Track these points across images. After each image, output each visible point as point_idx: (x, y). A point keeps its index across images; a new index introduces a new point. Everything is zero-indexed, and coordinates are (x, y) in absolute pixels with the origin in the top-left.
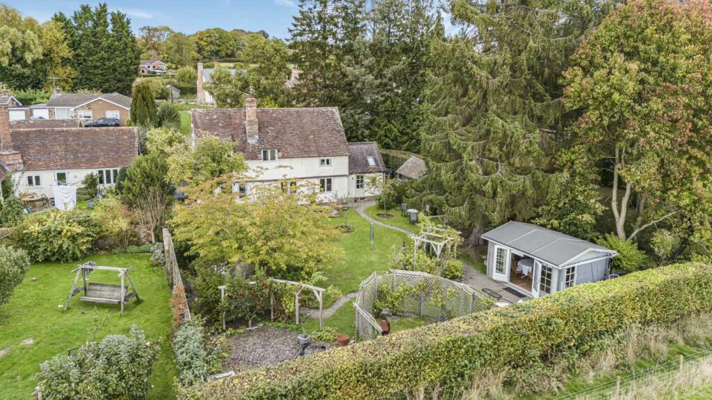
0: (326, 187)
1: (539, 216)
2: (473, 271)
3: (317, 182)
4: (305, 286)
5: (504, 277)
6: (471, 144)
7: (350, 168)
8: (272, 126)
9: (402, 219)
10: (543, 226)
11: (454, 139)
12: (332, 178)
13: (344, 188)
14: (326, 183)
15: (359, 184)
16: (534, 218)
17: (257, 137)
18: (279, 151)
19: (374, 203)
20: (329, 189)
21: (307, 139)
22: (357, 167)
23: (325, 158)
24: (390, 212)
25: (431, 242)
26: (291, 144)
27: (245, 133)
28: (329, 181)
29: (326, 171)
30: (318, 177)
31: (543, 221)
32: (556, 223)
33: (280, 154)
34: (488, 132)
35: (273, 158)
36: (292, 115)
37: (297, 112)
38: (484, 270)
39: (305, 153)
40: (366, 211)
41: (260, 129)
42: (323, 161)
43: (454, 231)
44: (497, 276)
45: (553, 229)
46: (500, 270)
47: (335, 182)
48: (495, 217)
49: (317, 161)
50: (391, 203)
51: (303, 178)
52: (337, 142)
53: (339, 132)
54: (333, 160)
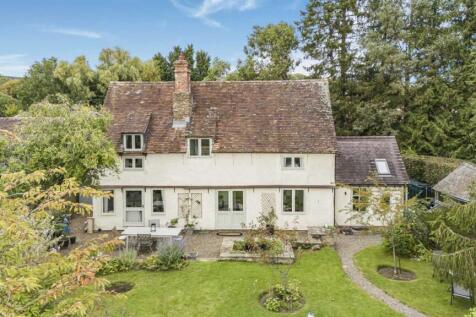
3: (279, 196)
7: (338, 172)
8: (216, 105)
12: (306, 191)
17: (187, 119)
18: (215, 142)
19: (378, 242)
20: (300, 207)
22: (351, 173)
23: (293, 157)
24: (407, 265)
26: (238, 132)
27: (172, 113)
29: (294, 177)
30: (279, 187)
33: (217, 146)
35: (206, 153)
36: (251, 90)
37: (261, 87)
39: (257, 145)
40: (358, 256)
42: (288, 161)
47: (309, 197)
49: (278, 159)
52: (317, 131)
53: (323, 115)
54: (306, 159)
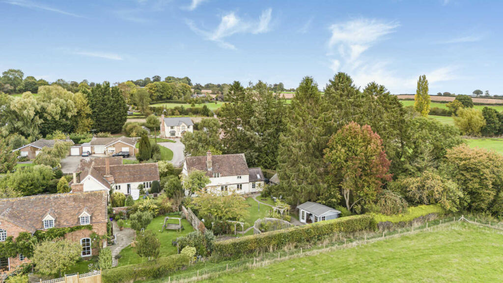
0: (239, 188)
1: (318, 199)
2: (295, 220)
4: (238, 222)
5: (304, 221)
6: (294, 174)
7: (250, 180)
8: (217, 163)
9: (271, 201)
10: (320, 203)
11: (288, 172)
13: (247, 188)
14: (239, 186)
15: (254, 186)
16: (317, 200)
17: (212, 168)
18: (221, 174)
19: (260, 195)
20: (241, 188)
21: (231, 168)
22: (253, 179)
23: (239, 176)
24: (266, 198)
25: (280, 209)
26: (226, 171)
27: (207, 166)
28: (241, 185)
29: (239, 181)
30: (236, 184)
31: (320, 201)
32: (324, 202)
34: (299, 170)
35: (218, 177)
38: (298, 219)
39: (231, 174)
40: (257, 198)
41: (213, 165)
43: (288, 205)
44: (302, 221)
45: (324, 204)
46: (303, 219)
47: (243, 186)
48: (302, 200)
49: (236, 177)
50: (266, 195)
51: (230, 185)
52: (244, 169)
54: (242, 176)
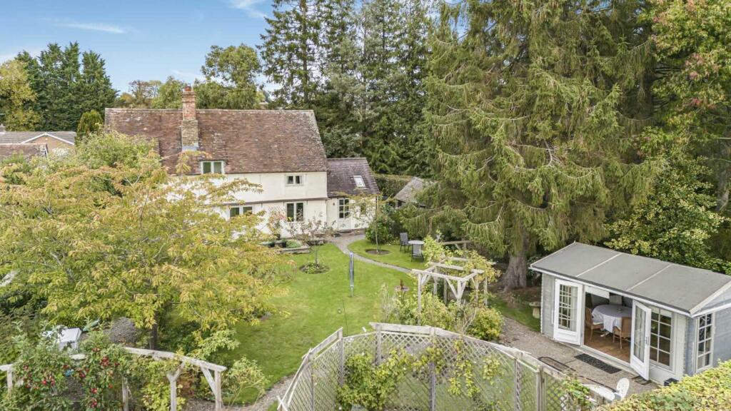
0: (295, 217)
2: (518, 329)
3: (283, 208)
4: (188, 360)
5: (574, 336)
7: (329, 189)
8: (220, 131)
9: (401, 255)
12: (305, 203)
14: (295, 209)
15: (343, 213)
17: (196, 144)
18: (227, 164)
20: (300, 218)
22: (339, 188)
23: (294, 175)
24: (384, 247)
25: (447, 277)
26: (245, 155)
27: (180, 140)
28: (300, 206)
29: (295, 192)
30: (284, 201)
33: (229, 168)
35: (218, 174)
36: (249, 119)
37: (257, 116)
41: (201, 135)
42: (291, 179)
44: (560, 334)
46: (565, 323)
47: (308, 207)
49: (283, 178)
51: (262, 203)
52: (311, 153)
53: (314, 140)
54: (305, 177)
